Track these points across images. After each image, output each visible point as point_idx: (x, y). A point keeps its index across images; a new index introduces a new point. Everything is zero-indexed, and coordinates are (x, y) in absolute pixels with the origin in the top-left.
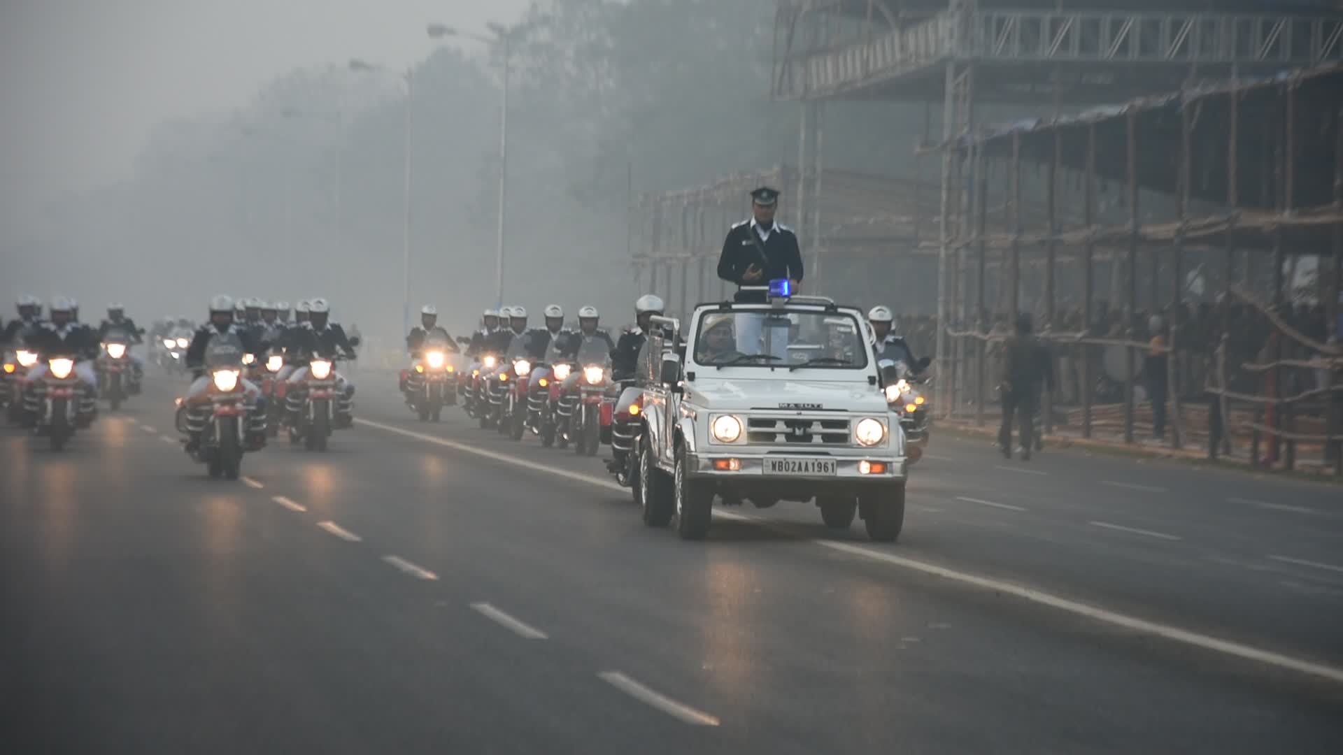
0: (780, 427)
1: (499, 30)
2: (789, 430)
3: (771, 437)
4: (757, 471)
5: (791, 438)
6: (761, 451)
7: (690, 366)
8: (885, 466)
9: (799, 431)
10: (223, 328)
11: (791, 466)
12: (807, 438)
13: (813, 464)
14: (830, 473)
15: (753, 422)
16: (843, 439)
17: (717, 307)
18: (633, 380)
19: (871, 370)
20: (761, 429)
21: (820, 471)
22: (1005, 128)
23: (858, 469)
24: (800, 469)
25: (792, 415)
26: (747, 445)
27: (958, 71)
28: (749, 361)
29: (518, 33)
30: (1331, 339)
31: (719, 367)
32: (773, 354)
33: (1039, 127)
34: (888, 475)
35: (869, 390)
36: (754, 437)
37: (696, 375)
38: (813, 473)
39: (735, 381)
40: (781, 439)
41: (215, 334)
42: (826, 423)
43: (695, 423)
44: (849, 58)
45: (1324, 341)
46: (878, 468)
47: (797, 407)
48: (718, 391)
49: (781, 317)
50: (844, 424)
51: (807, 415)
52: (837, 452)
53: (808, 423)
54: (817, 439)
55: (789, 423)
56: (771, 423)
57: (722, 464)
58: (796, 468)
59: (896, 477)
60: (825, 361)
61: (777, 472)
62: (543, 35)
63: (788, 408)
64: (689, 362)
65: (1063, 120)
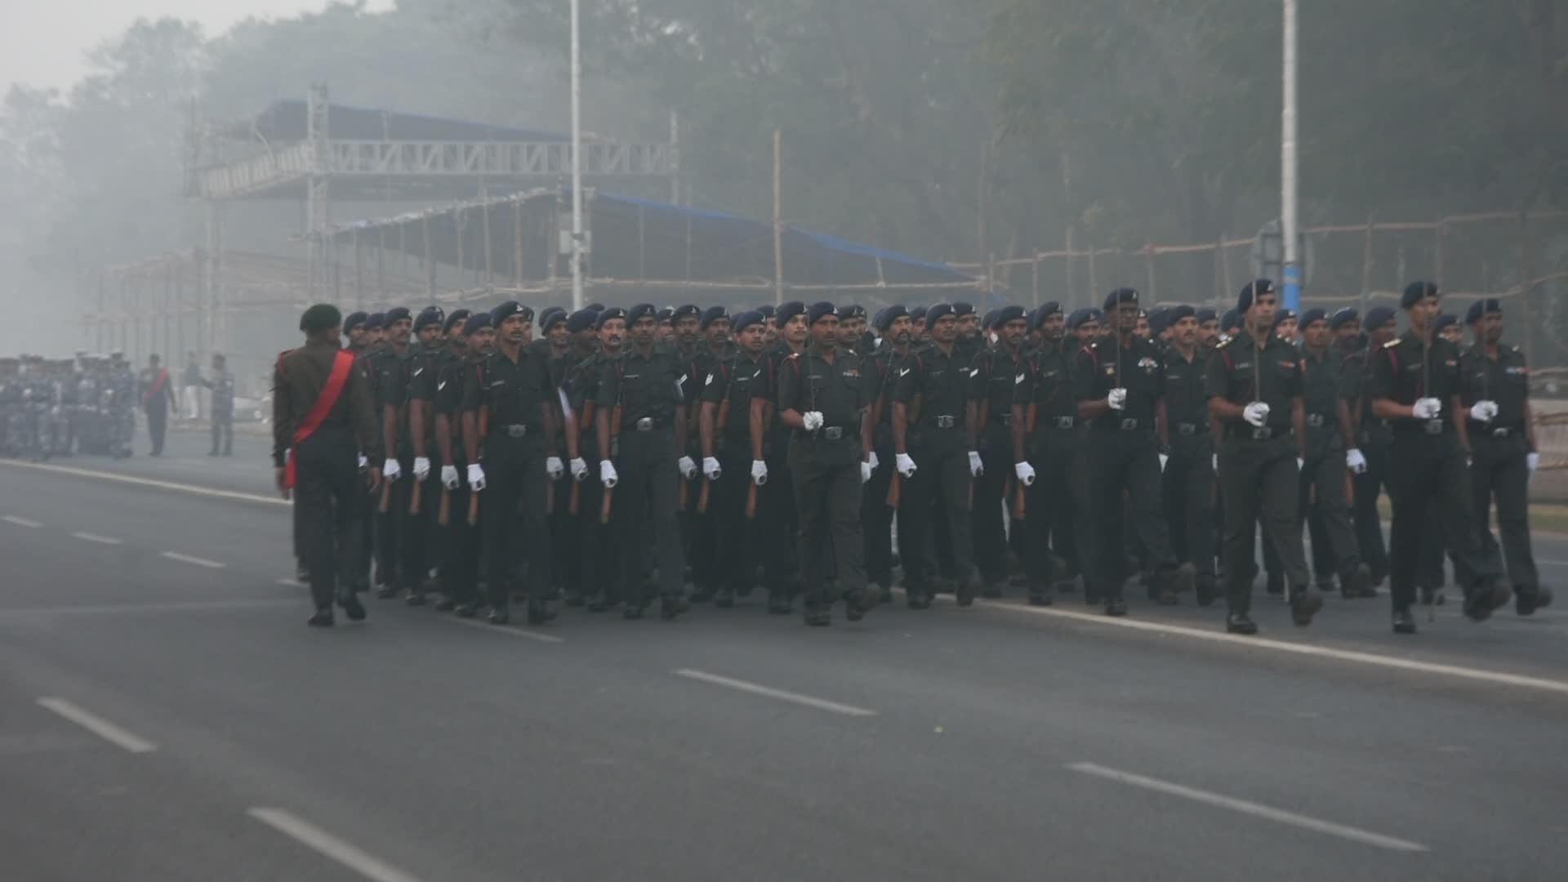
22: (350, 224)
27: (316, 183)
33: (369, 226)
44: (240, 170)
65: (385, 221)
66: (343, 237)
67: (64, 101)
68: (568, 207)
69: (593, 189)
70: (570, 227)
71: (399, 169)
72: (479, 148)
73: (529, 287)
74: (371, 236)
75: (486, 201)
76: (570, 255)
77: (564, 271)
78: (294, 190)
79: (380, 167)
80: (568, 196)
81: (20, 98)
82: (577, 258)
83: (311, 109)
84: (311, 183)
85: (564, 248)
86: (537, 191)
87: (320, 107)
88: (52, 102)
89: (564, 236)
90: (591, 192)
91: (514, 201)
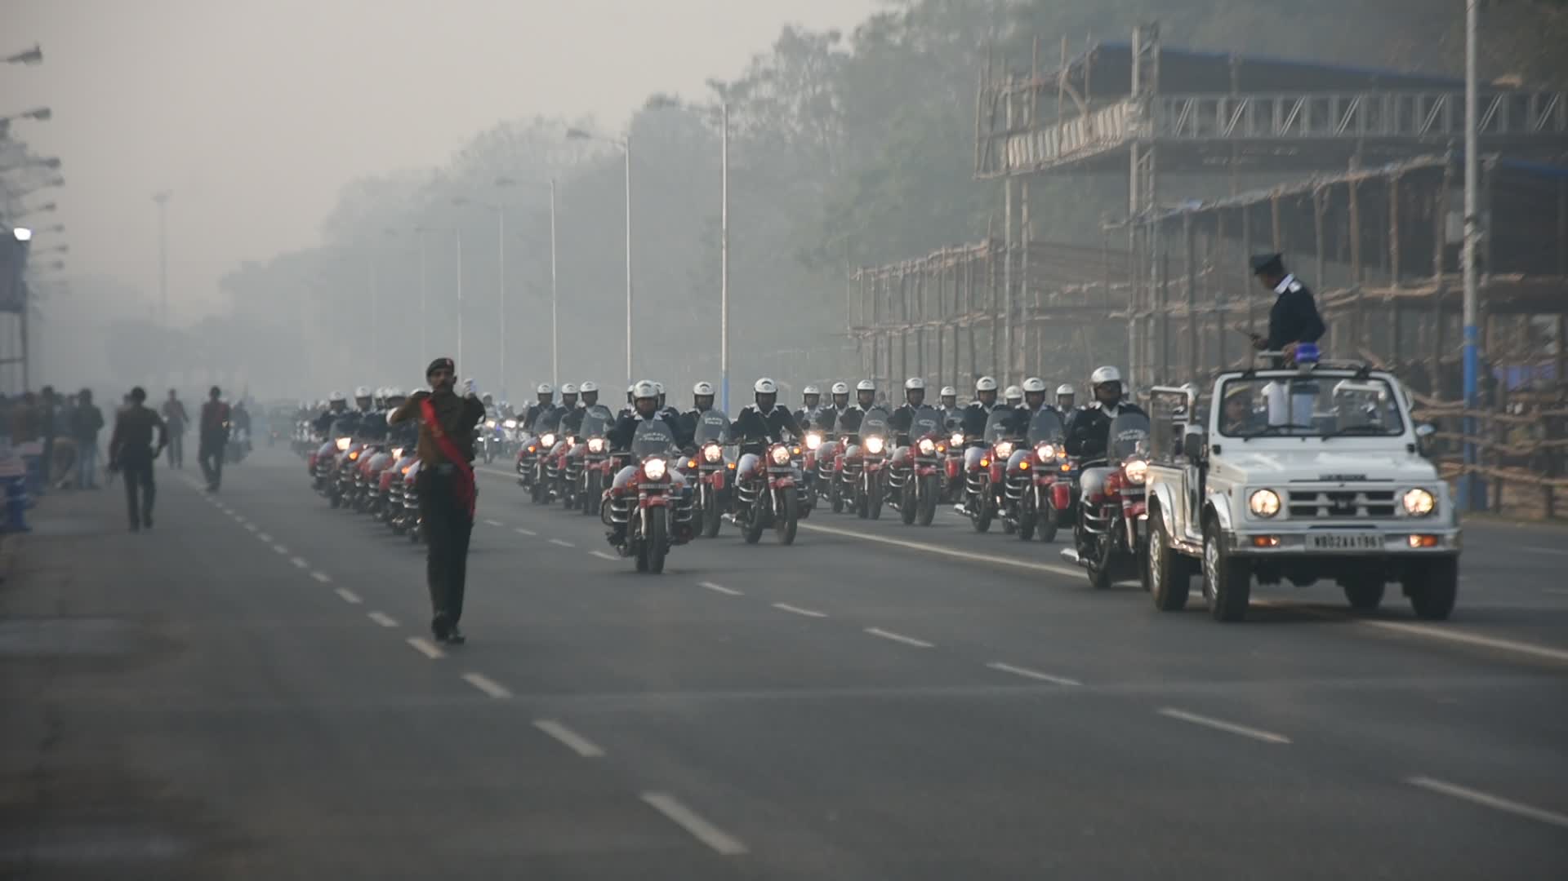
0: (1322, 500)
1: (720, 87)
2: (1332, 503)
3: (1311, 512)
4: (1299, 548)
5: (1334, 511)
6: (1302, 525)
7: (1215, 438)
8: (1436, 539)
9: (1342, 503)
10: (648, 415)
11: (1336, 541)
12: (1351, 511)
13: (1359, 539)
14: (1377, 548)
15: (1294, 496)
16: (1388, 511)
17: (1239, 375)
18: (1104, 460)
19: (1409, 437)
20: (1301, 503)
21: (1367, 546)
22: (1181, 207)
23: (1409, 542)
24: (1345, 544)
25: (1334, 486)
26: (1288, 520)
27: (1141, 152)
28: (1273, 432)
29: (740, 89)
30: (1435, 394)
31: (1247, 438)
32: (1295, 422)
33: (1204, 209)
34: (1440, 548)
35: (1410, 459)
36: (1295, 512)
37: (1223, 448)
38: (1360, 548)
39: (1265, 452)
40: (1323, 512)
41: (641, 421)
42: (1372, 495)
43: (1229, 499)
44: (1047, 136)
45: (1428, 395)
46: (1428, 541)
47: (1339, 478)
48: (1248, 464)
49: (1309, 383)
50: (1389, 495)
51: (1350, 486)
52: (1384, 525)
53: (1351, 495)
54: (1362, 512)
55: (1332, 495)
56: (1312, 496)
57: (1262, 541)
58: (1342, 543)
59: (1449, 551)
60: (1365, 429)
61: (1321, 549)
62: (766, 90)
63: (1329, 479)
64: (1213, 435)
65: (1223, 202)
66: (1171, 224)
67: (846, 46)
68: (1459, 181)
69: (1495, 157)
70: (1461, 207)
71: (1250, 131)
72: (1358, 102)
73: (1406, 287)
74: (1204, 220)
75: (1355, 175)
76: (1460, 245)
77: (1452, 264)
78: (1112, 163)
79: (1224, 129)
80: (1460, 164)
81: (792, 44)
82: (1468, 249)
83: (1136, 52)
84: (1134, 149)
85: (1451, 235)
86: (1419, 161)
87: (1148, 51)
88: (832, 48)
89: (1451, 220)
90: (1492, 159)
91: (1388, 176)
